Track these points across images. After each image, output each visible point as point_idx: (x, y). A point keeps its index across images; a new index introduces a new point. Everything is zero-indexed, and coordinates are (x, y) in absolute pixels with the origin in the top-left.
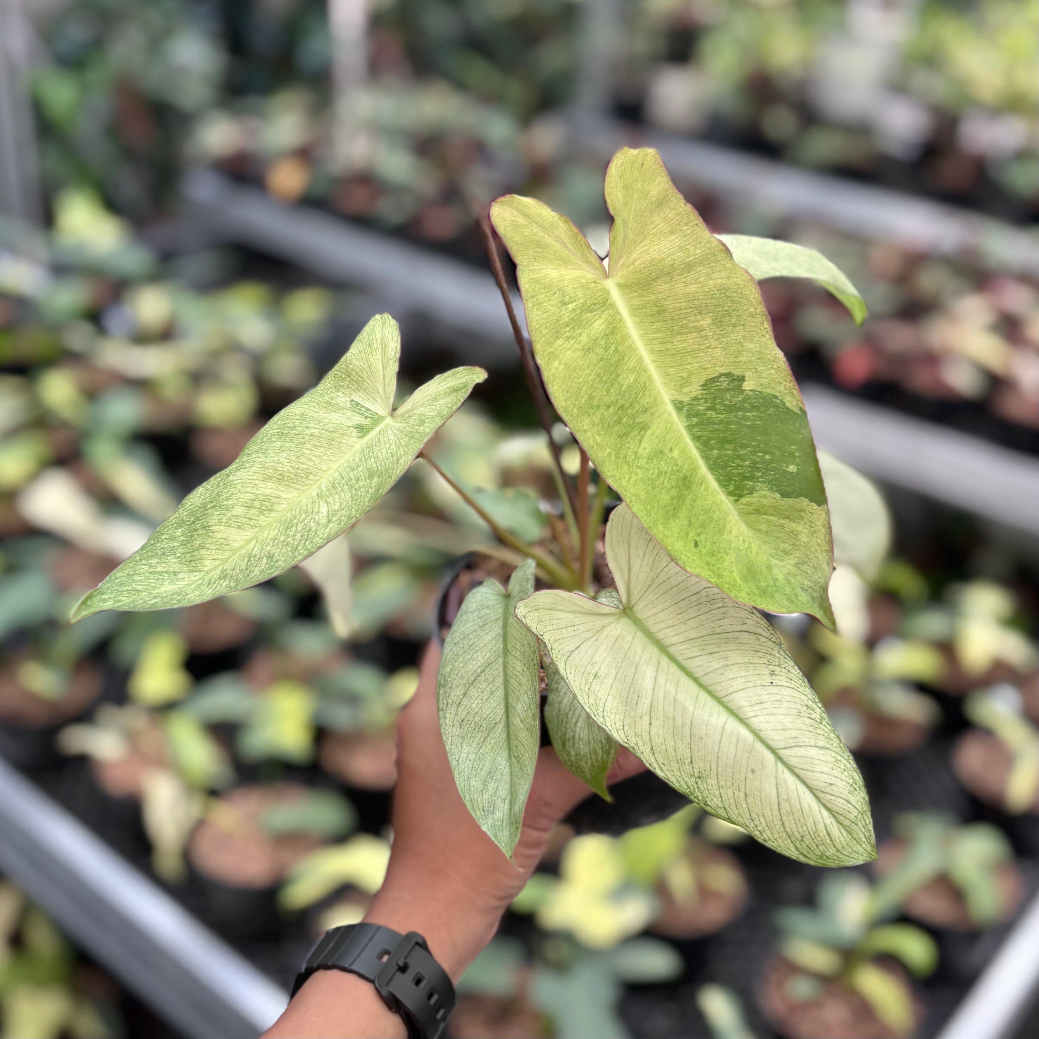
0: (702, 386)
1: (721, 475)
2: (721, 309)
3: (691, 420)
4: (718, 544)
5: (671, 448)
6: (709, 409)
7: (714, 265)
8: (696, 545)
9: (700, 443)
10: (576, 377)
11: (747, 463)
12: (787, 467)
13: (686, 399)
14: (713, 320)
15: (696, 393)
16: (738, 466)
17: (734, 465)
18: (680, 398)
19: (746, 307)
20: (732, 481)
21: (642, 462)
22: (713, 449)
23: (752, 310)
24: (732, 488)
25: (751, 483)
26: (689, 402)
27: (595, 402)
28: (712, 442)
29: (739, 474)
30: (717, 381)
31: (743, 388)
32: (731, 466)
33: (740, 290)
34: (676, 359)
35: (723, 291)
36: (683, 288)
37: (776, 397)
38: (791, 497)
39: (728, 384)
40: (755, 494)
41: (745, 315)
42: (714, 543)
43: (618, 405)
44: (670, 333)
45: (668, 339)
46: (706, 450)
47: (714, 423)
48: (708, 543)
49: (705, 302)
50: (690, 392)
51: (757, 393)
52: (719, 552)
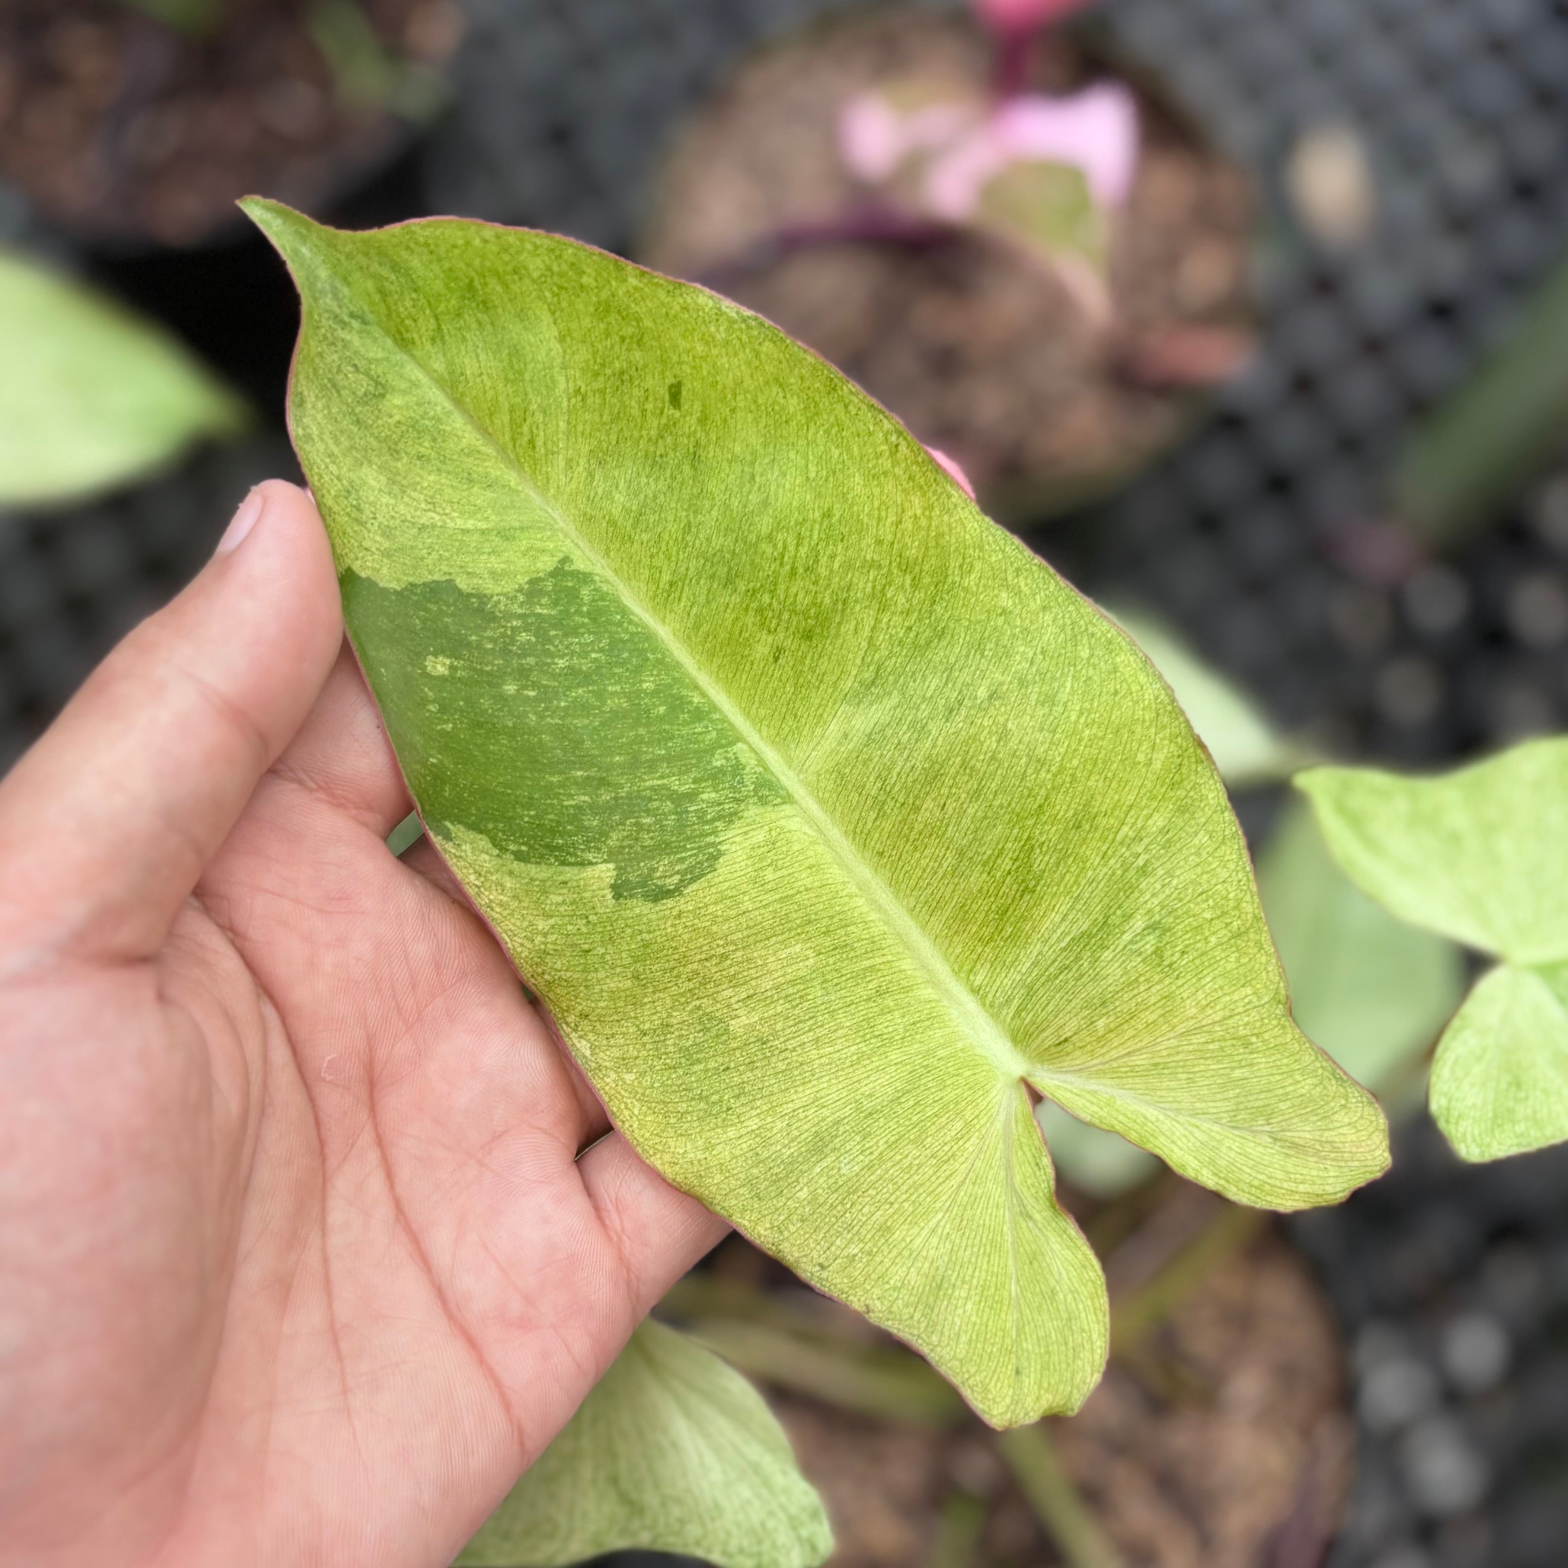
0: (720, 854)
1: (620, 624)
2: (712, 1064)
3: (727, 759)
4: (606, 418)
5: (776, 659)
6: (691, 796)
7: (755, 1171)
8: (675, 395)
9: (691, 702)
10: (1103, 738)
11: (561, 663)
12: (452, 668)
13: (752, 811)
14: (726, 1031)
15: (729, 834)
16: (584, 654)
17: (593, 655)
18: (770, 814)
19: (647, 1079)
20: (588, 612)
21: (863, 584)
22: (655, 693)
23: (629, 1077)
24: (585, 593)
25: (539, 610)
26: (743, 806)
27: (1034, 692)
28: (662, 709)
29: (574, 631)
30: (683, 873)
31: (611, 866)
32: (601, 650)
33: (673, 1121)
34: (800, 914)
35: (716, 1109)
36: (822, 1093)
37: (520, 857)
38: (424, 584)
39: (655, 870)
40: (523, 580)
41: (645, 1059)
42: (616, 419)
43: (963, 712)
44: (829, 977)
45: (831, 961)
46: (671, 686)
47: (668, 759)
48: (636, 412)
49: (758, 1073)
50: (746, 833)
51: (572, 860)
52: (602, 392)
